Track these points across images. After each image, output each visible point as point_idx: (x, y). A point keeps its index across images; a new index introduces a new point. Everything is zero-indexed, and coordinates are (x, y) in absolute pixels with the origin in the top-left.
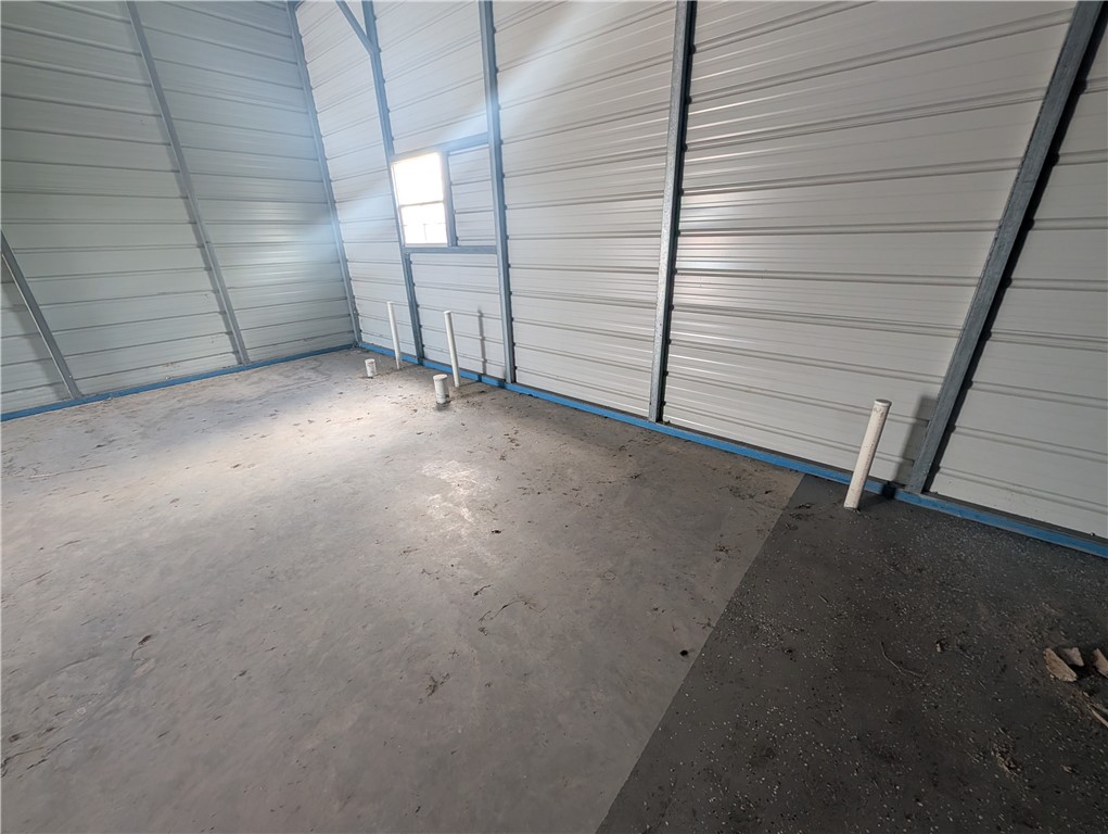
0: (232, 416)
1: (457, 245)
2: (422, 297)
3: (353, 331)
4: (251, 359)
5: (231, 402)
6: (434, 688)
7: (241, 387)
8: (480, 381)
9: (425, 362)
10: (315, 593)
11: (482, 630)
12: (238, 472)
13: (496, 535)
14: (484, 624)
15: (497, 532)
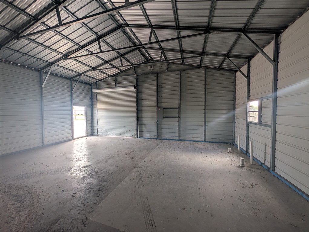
0: (196, 150)
1: (261, 123)
2: (250, 135)
3: (233, 140)
4: (207, 140)
5: (198, 148)
6: (183, 209)
7: (201, 145)
8: (262, 166)
9: (248, 154)
10: (182, 184)
11: (199, 211)
12: (189, 160)
13: (221, 200)
14: (200, 210)
15: (222, 200)
